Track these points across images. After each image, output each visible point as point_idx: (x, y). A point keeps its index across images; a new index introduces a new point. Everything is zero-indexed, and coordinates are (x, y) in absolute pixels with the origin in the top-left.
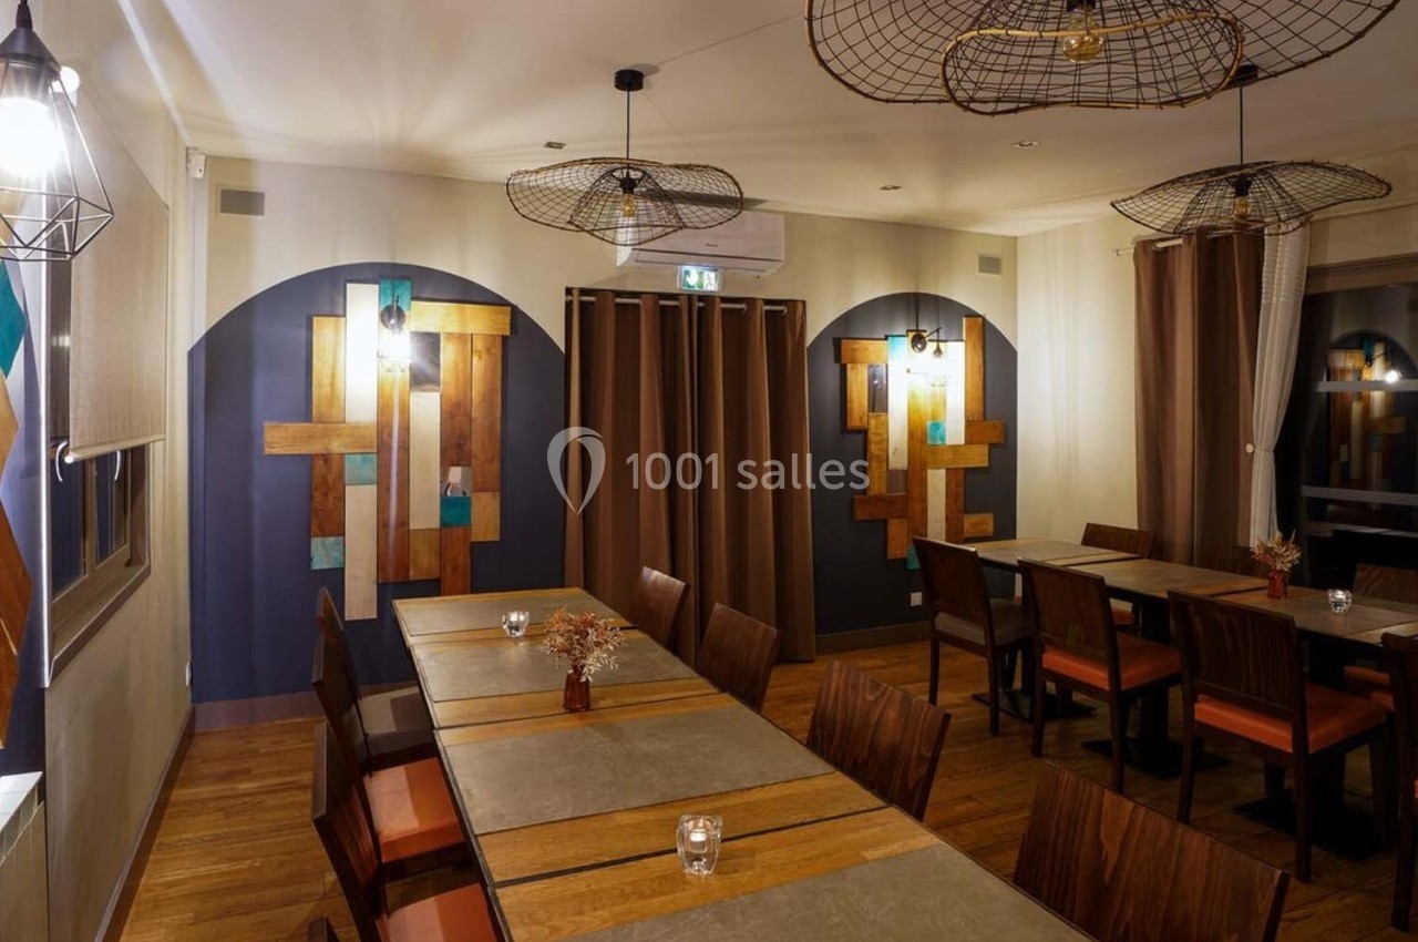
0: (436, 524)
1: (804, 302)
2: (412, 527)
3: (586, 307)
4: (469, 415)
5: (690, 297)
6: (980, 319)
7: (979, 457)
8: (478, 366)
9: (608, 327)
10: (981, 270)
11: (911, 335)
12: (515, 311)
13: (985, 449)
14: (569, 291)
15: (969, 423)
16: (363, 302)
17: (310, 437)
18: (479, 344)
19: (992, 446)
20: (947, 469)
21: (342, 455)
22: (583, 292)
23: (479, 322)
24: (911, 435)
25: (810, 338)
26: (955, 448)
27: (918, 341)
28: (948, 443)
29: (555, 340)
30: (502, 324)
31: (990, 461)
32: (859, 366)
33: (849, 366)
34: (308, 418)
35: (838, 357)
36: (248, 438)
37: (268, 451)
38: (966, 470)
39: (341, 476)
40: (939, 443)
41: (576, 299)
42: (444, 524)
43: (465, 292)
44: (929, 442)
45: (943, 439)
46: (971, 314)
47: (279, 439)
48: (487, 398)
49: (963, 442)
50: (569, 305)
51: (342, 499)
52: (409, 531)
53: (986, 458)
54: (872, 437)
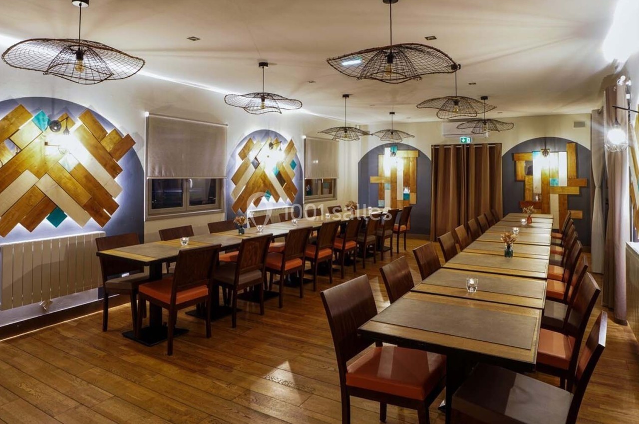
0: (402, 199)
1: (501, 144)
2: (398, 199)
3: (436, 150)
4: (409, 175)
5: (463, 145)
6: (574, 144)
7: (575, 191)
8: (411, 164)
9: (442, 154)
10: (575, 126)
11: (542, 151)
12: (419, 152)
13: (578, 188)
14: (432, 146)
15: (569, 179)
16: (388, 151)
17: (378, 180)
18: (411, 160)
19: (581, 188)
20: (559, 195)
21: (384, 184)
22: (435, 146)
23: (411, 154)
24: (543, 182)
25: (503, 153)
26: (562, 188)
27: (545, 153)
28: (560, 185)
29: (429, 157)
30: (416, 154)
31: (580, 193)
32: (522, 162)
33: (517, 162)
34: (378, 176)
35: (513, 159)
36: (368, 180)
37: (371, 182)
38: (568, 195)
39: (384, 188)
40: (555, 185)
41: (433, 147)
42: (404, 199)
43: (408, 148)
44: (551, 185)
45: (557, 184)
46: (570, 142)
47: (373, 180)
48: (413, 172)
49: (566, 186)
50: (432, 149)
51: (384, 192)
52: (397, 200)
53: (579, 191)
54: (526, 183)
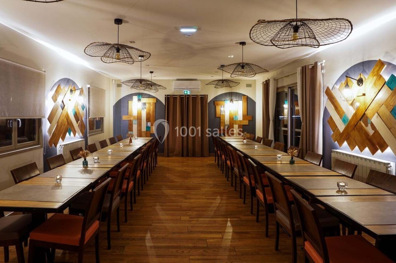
0: (145, 130)
1: (207, 95)
2: (142, 130)
3: (168, 98)
4: (150, 114)
5: (185, 95)
6: (246, 96)
7: (246, 122)
8: (151, 107)
9: (171, 100)
10: (247, 87)
11: (230, 100)
12: (157, 99)
13: (248, 121)
14: (165, 95)
15: (244, 116)
16: (135, 98)
17: (128, 118)
18: (151, 104)
19: (249, 121)
20: (238, 125)
21: (132, 120)
22: (168, 95)
23: (152, 101)
24: (230, 118)
25: (209, 101)
26: (240, 121)
27: (231, 100)
28: (239, 120)
29: (163, 102)
30: (155, 101)
31: (249, 123)
32: (219, 106)
33: (216, 106)
34: (128, 115)
35: (214, 105)
36: (121, 118)
37: (123, 119)
38: (243, 125)
39: (132, 123)
40: (236, 120)
41: (166, 96)
42: (147, 130)
43: (150, 96)
44: (234, 119)
45: (237, 119)
46: (244, 95)
47: (124, 118)
48: (153, 112)
49: (242, 119)
50: (165, 97)
51: (132, 126)
53: (248, 123)
54: (221, 118)
